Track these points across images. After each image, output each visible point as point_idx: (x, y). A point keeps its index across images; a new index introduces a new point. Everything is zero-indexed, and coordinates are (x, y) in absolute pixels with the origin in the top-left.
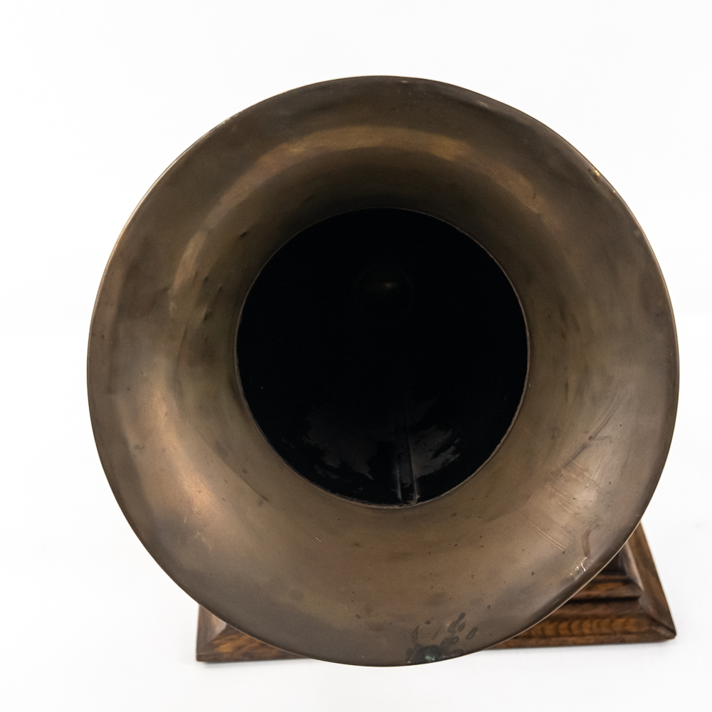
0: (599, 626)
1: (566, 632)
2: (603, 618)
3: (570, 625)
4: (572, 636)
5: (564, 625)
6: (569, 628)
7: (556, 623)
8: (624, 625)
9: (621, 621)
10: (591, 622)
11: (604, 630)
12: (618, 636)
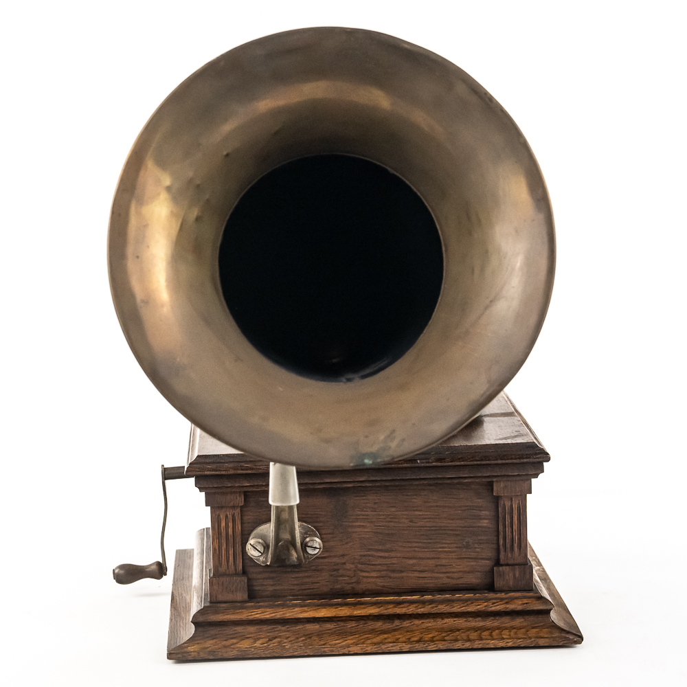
0: (516, 633)
1: (489, 637)
2: (520, 628)
3: (491, 632)
4: (493, 639)
5: (486, 633)
6: (491, 635)
7: (479, 632)
8: (538, 632)
9: (535, 630)
10: (510, 632)
11: (520, 636)
12: (533, 640)
